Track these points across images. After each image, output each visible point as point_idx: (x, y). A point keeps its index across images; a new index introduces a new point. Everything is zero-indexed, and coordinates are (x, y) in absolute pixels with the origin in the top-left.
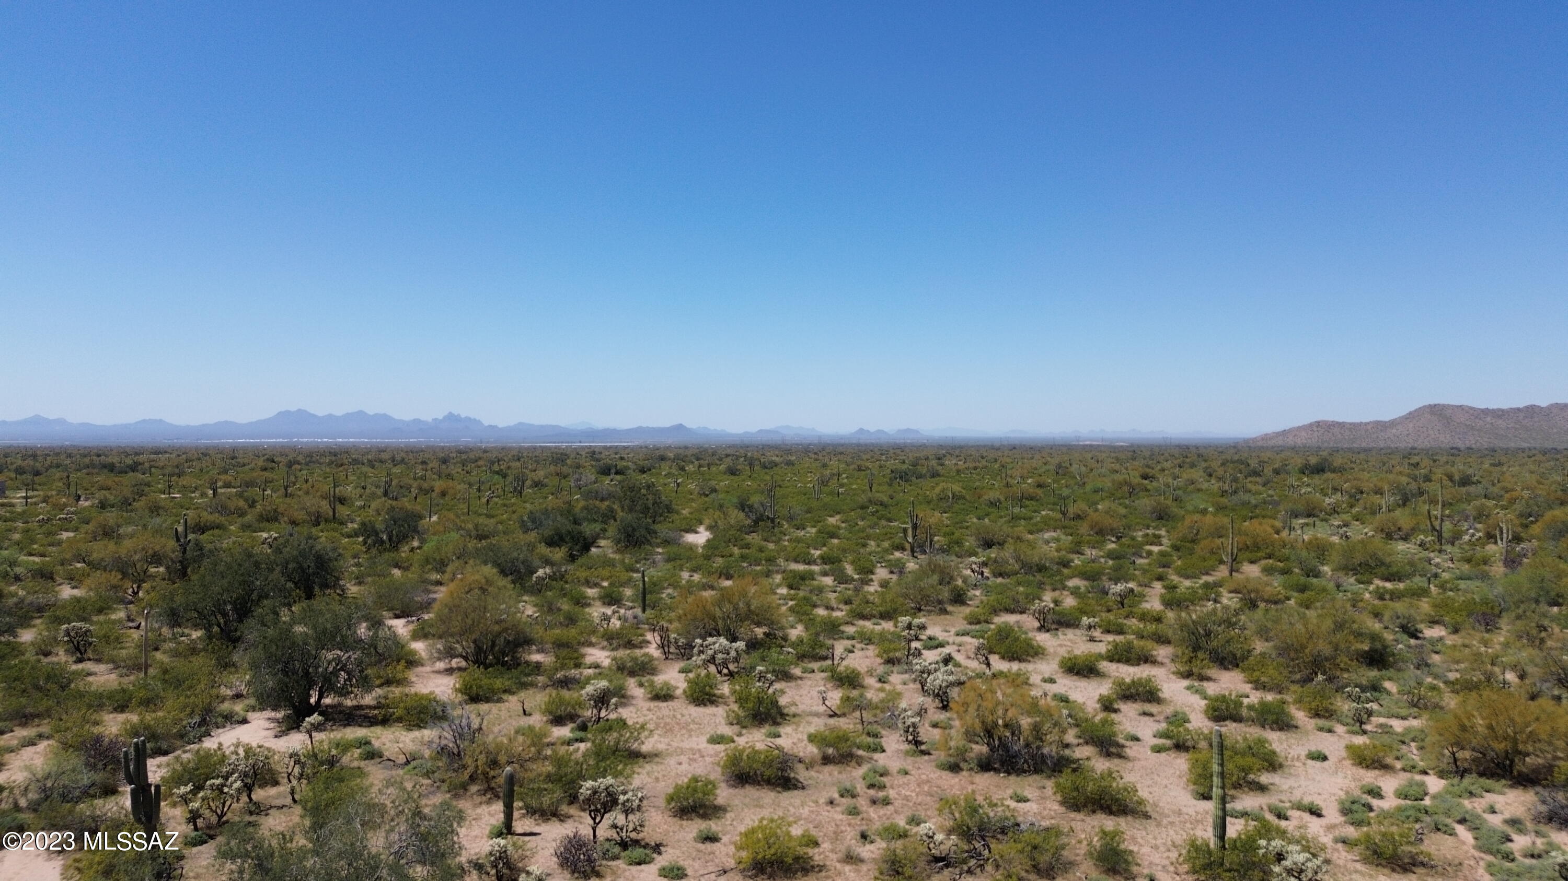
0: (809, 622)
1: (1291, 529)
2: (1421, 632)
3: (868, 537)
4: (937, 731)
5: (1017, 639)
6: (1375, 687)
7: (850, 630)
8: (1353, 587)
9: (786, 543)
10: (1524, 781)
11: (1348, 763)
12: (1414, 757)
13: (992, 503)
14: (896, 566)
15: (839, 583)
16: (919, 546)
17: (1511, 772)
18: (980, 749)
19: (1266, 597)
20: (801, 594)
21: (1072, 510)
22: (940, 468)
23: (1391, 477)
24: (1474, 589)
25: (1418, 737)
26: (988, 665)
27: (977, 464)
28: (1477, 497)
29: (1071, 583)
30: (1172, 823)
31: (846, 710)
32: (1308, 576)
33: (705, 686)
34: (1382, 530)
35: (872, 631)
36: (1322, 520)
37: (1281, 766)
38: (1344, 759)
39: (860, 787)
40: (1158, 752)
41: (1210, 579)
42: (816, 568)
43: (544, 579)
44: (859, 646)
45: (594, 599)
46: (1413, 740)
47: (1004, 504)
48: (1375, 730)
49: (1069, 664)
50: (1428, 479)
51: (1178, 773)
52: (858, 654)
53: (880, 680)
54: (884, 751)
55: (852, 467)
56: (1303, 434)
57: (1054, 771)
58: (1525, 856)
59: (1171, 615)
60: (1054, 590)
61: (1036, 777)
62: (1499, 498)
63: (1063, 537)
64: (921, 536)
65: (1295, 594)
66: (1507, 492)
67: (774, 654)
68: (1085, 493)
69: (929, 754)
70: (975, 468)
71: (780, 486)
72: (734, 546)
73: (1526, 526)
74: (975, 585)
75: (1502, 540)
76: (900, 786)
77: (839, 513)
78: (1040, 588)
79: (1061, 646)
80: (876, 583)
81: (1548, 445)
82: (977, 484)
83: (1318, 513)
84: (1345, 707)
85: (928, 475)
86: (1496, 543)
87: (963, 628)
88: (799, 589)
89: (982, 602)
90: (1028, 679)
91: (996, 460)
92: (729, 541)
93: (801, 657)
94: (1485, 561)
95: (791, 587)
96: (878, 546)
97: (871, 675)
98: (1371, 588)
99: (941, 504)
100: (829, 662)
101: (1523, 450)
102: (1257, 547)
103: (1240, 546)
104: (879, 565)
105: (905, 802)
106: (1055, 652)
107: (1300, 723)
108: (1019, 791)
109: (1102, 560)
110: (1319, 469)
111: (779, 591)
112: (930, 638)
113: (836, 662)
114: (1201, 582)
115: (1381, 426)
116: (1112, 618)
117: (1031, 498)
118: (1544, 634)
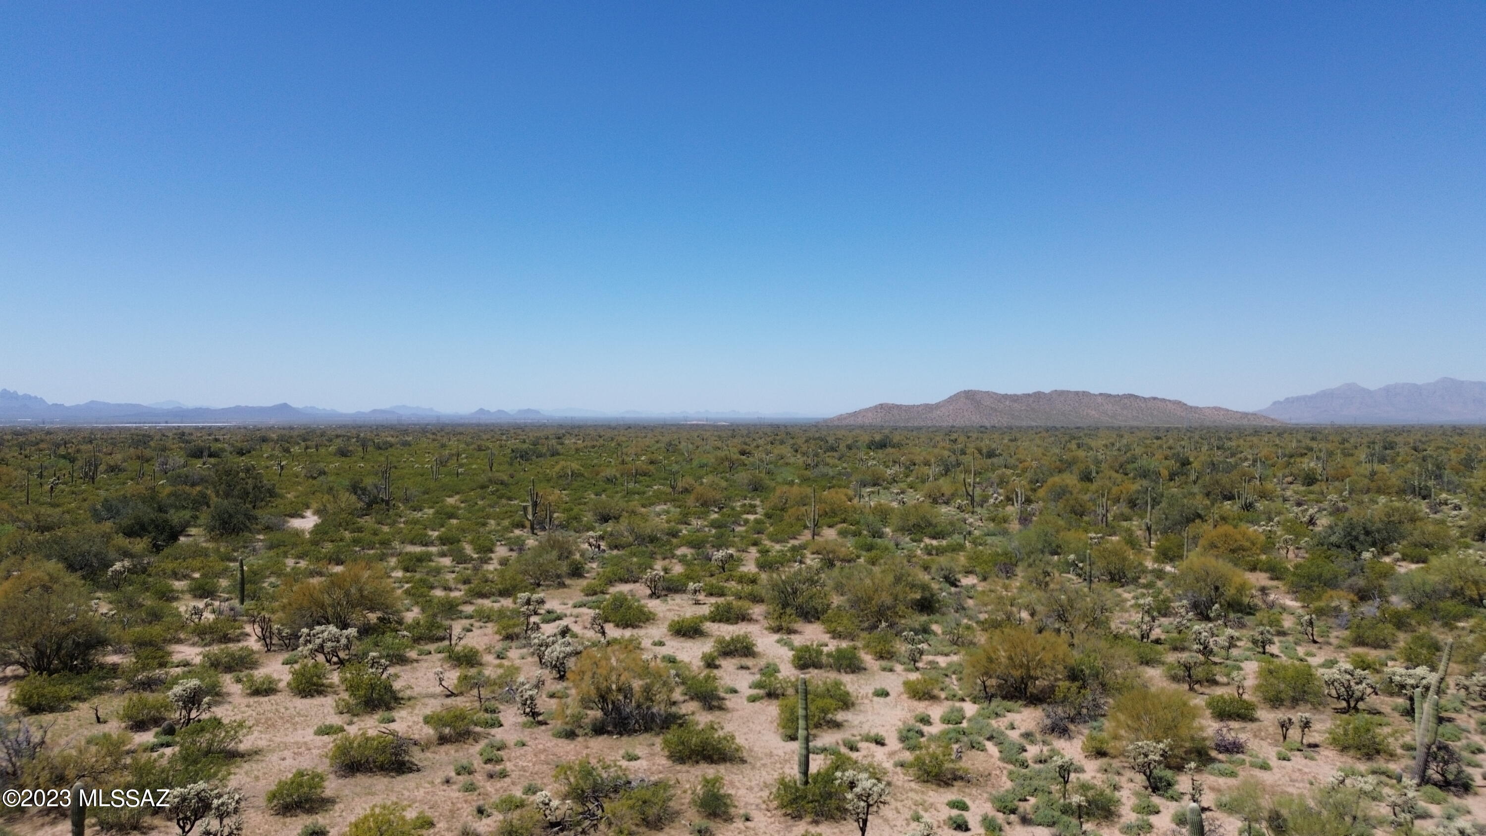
0: (426, 604)
1: (861, 497)
2: (959, 581)
3: (488, 516)
4: (554, 701)
5: (630, 607)
6: (926, 630)
7: (468, 609)
8: (909, 545)
9: (402, 525)
10: (1035, 700)
11: (905, 696)
12: (954, 687)
13: (608, 480)
14: (515, 543)
15: (458, 563)
16: (539, 523)
17: (1026, 694)
18: (596, 714)
19: (841, 557)
20: (418, 576)
21: (681, 484)
22: (559, 447)
23: (936, 451)
24: (998, 544)
25: (957, 670)
26: (604, 633)
27: (595, 443)
28: (999, 467)
29: (679, 552)
30: (764, 765)
31: (463, 689)
32: (874, 537)
33: (312, 677)
34: (930, 496)
35: (491, 609)
36: (885, 489)
37: (853, 704)
38: (902, 693)
39: (477, 763)
40: (753, 701)
41: (796, 542)
42: (433, 549)
43: (121, 573)
44: (477, 624)
45: (182, 592)
46: (954, 673)
47: (620, 480)
48: (925, 666)
49: (677, 627)
50: (963, 453)
51: (770, 719)
52: (476, 632)
53: (498, 657)
54: (501, 725)
55: (472, 447)
57: (662, 728)
58: (1035, 762)
59: (764, 576)
60: (664, 559)
61: (647, 736)
62: (1015, 467)
63: (672, 509)
64: (541, 514)
65: (864, 553)
66: (1021, 462)
67: (388, 638)
68: (692, 468)
69: (546, 724)
70: (593, 447)
71: (396, 467)
72: (345, 530)
73: (1035, 491)
74: (592, 558)
75: (1017, 502)
76: (517, 758)
77: (458, 493)
78: (652, 558)
79: (669, 610)
80: (495, 561)
82: (595, 461)
83: (882, 482)
84: (903, 648)
85: (548, 454)
86: (1013, 504)
87: (580, 599)
88: (416, 571)
89: (598, 574)
90: (640, 643)
91: (612, 439)
92: (340, 525)
93: (417, 640)
94: (1006, 520)
95: (406, 570)
96: (499, 524)
97: (490, 652)
98: (922, 545)
99: (560, 482)
100: (447, 643)
101: (1032, 427)
102: (833, 513)
103: (821, 513)
104: (499, 543)
105: (522, 773)
106: (664, 617)
107: (868, 665)
108: (630, 751)
109: (707, 529)
110: (883, 445)
111: (393, 574)
112: (549, 612)
113: (453, 642)
114: (789, 545)
115: (929, 408)
116: (714, 582)
117: (645, 474)
118: (1048, 579)
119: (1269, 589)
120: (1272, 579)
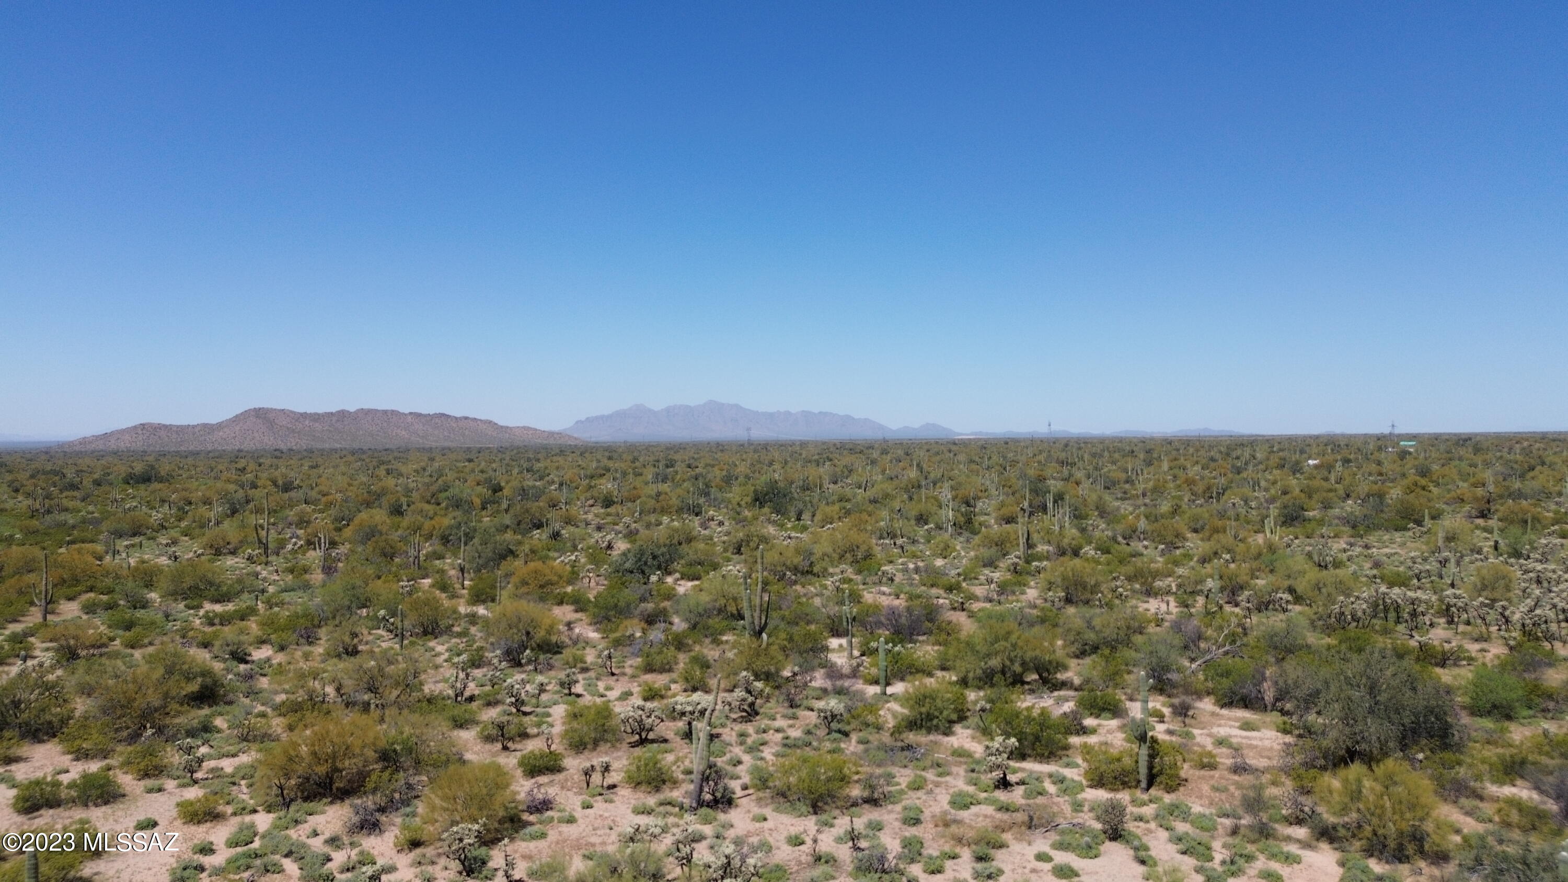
1: (116, 553)
2: (250, 655)
6: (206, 728)
8: (182, 614)
10: (342, 795)
11: (178, 823)
12: (244, 797)
17: (331, 789)
19: (87, 644)
23: (219, 485)
24: (298, 601)
25: (247, 773)
28: (298, 502)
32: (135, 608)
34: (211, 546)
36: (149, 539)
38: (175, 819)
41: (17, 628)
46: (243, 778)
48: (206, 776)
50: (254, 486)
56: (127, 437)
58: (342, 872)
62: (315, 502)
65: (121, 632)
66: (324, 495)
73: (339, 530)
75: (320, 545)
81: (356, 445)
83: (145, 531)
84: (174, 757)
86: (315, 549)
94: (306, 570)
98: (202, 612)
101: (336, 450)
102: (76, 581)
103: (56, 581)
107: (128, 790)
110: (146, 479)
114: (7, 632)
115: (208, 429)
118: (356, 641)
119: (574, 622)
120: (576, 611)
